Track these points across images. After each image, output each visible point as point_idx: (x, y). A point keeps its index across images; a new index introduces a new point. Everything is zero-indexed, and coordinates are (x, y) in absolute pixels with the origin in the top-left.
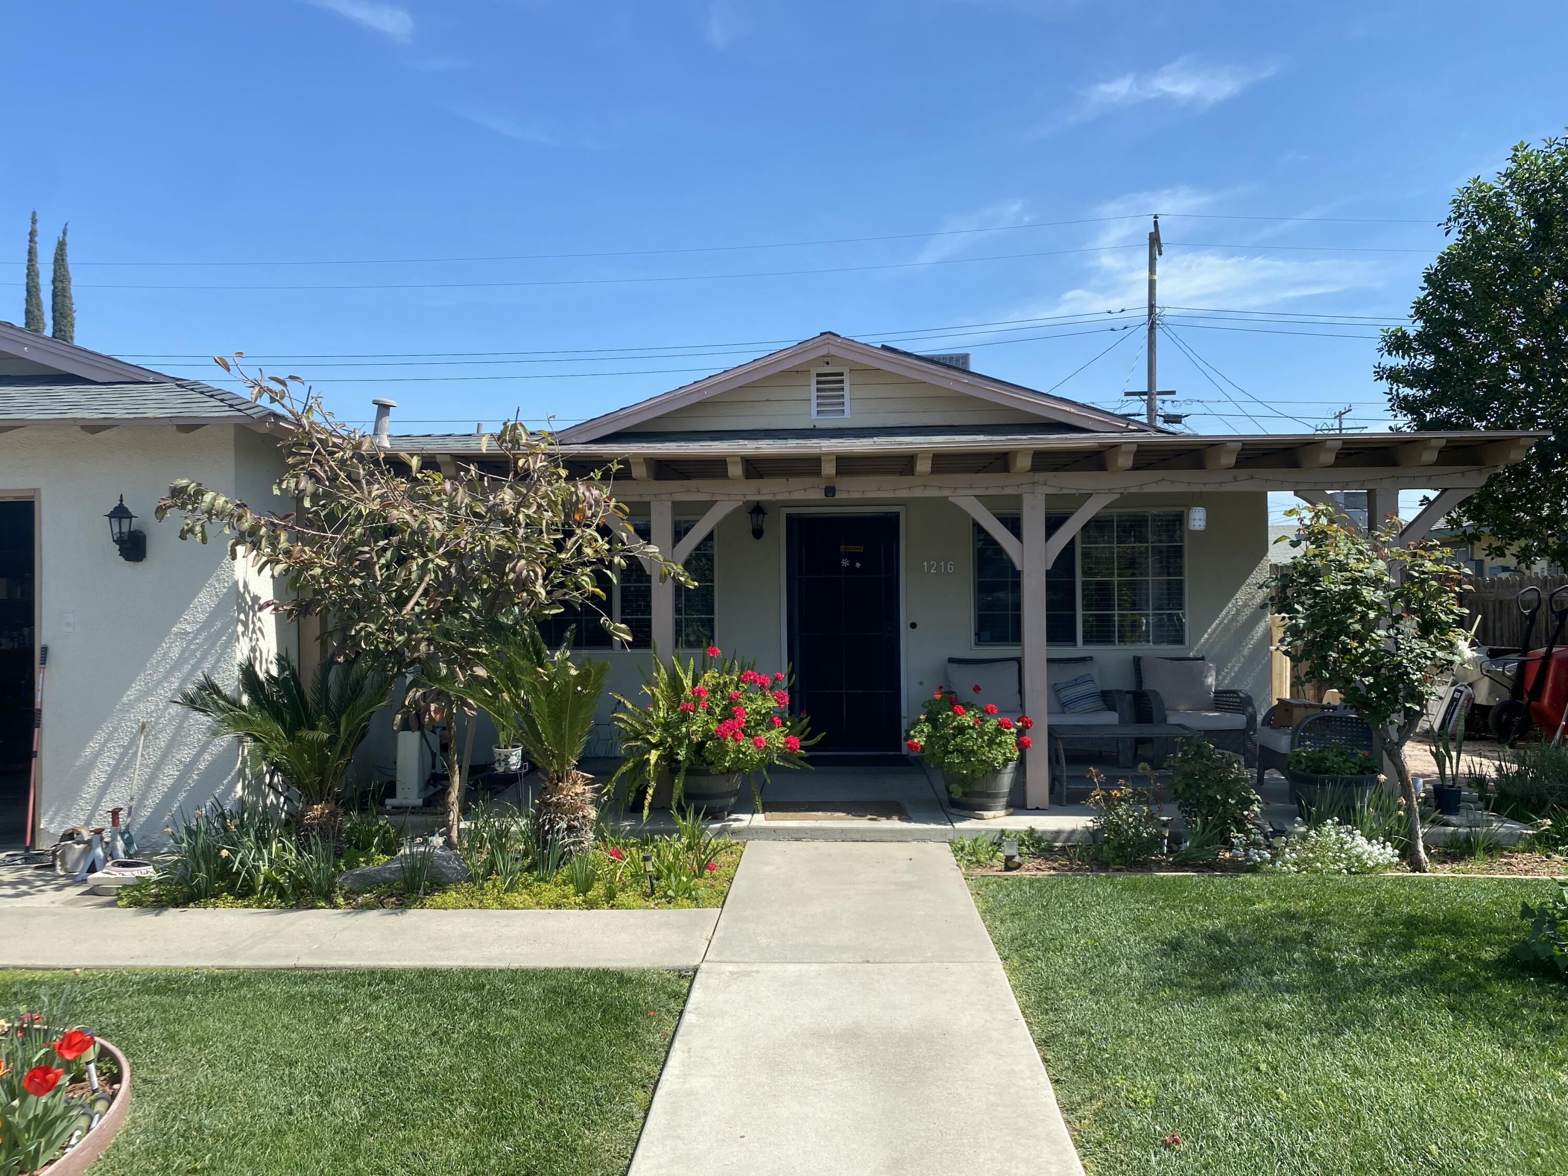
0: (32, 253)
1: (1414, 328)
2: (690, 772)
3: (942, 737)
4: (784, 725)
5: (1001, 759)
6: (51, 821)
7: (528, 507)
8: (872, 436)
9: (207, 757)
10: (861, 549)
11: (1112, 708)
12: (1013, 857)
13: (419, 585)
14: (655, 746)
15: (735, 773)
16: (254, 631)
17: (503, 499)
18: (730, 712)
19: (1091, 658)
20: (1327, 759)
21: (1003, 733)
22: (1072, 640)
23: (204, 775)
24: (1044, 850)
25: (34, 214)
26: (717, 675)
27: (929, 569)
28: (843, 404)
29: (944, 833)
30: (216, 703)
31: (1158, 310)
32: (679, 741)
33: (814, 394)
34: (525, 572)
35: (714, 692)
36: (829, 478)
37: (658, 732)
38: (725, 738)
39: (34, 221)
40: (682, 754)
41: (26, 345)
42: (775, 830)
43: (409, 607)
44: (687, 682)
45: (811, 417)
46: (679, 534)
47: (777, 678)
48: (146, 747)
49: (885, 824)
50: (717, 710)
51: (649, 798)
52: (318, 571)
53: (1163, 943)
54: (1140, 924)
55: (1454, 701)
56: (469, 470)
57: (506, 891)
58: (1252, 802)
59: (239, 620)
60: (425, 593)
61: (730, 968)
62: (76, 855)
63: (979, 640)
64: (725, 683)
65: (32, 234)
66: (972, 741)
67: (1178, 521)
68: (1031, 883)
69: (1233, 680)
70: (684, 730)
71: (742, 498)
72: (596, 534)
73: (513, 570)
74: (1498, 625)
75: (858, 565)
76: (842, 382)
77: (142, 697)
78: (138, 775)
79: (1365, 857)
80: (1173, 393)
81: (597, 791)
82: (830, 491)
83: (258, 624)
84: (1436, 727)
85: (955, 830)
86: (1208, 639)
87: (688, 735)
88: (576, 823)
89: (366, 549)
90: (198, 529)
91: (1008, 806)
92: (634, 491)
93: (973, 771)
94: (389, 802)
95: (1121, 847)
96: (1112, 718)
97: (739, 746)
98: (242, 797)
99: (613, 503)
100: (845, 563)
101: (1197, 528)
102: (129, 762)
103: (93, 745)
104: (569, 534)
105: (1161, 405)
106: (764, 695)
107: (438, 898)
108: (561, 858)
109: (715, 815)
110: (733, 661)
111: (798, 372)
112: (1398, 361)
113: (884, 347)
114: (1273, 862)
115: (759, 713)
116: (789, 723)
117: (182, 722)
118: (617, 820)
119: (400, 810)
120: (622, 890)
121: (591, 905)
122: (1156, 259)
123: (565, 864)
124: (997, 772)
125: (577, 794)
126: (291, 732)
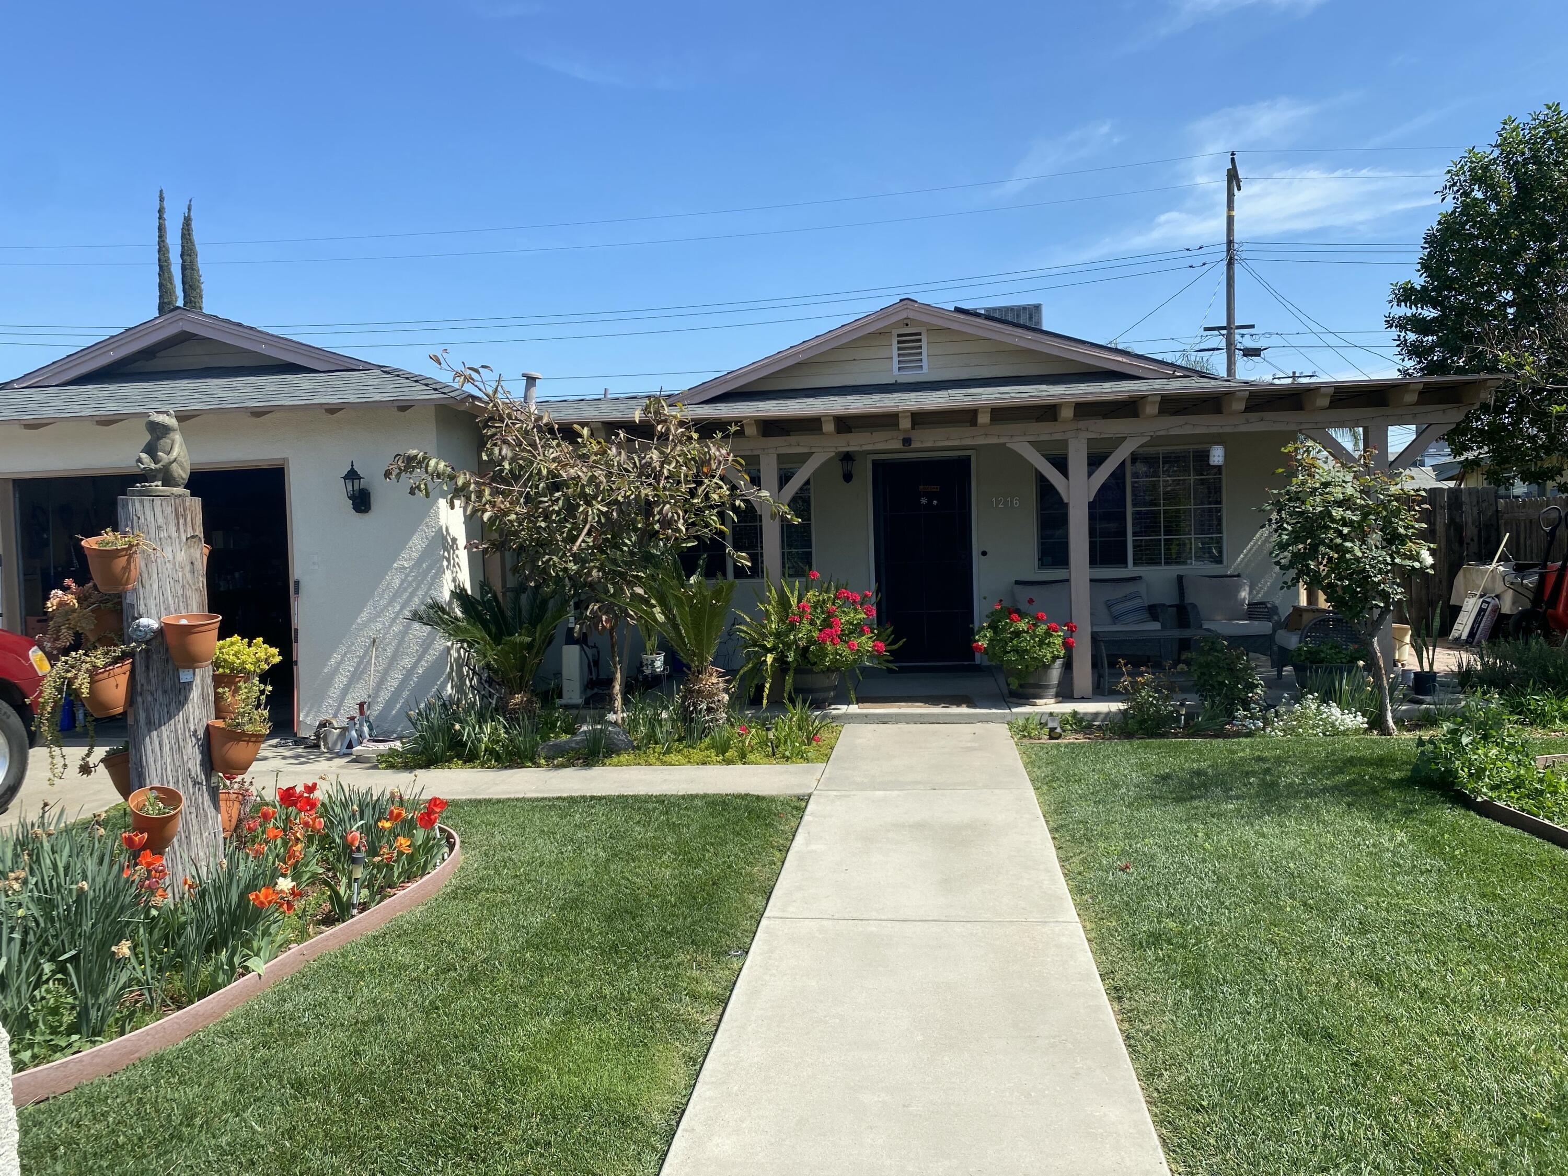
0: (161, 229)
1: (1419, 280)
2: (798, 671)
3: (1001, 640)
4: (872, 633)
5: (1049, 656)
6: (307, 716)
7: (669, 464)
8: (946, 388)
9: (424, 663)
10: (936, 489)
11: (1155, 618)
12: (1055, 728)
13: (584, 527)
14: (770, 651)
15: (833, 671)
16: (454, 566)
17: (651, 458)
18: (828, 623)
19: (1140, 577)
20: (1322, 651)
21: (1051, 636)
22: (1123, 562)
23: (422, 678)
24: (1085, 727)
25: (161, 191)
26: (817, 594)
27: (997, 505)
28: (921, 360)
29: (1004, 715)
30: (441, 618)
31: (1236, 246)
32: (788, 646)
33: (895, 352)
34: (670, 514)
35: (815, 607)
36: (906, 431)
37: (771, 639)
38: (825, 644)
39: (162, 199)
40: (791, 657)
41: (264, 343)
42: (866, 716)
43: (578, 543)
44: (794, 601)
45: (893, 372)
46: (784, 479)
47: (866, 596)
48: (377, 657)
49: (954, 710)
50: (818, 622)
51: (767, 691)
52: (513, 517)
53: (1156, 776)
54: (1142, 766)
55: (1481, 611)
56: (619, 434)
57: (664, 754)
58: (1257, 686)
59: (444, 557)
60: (589, 534)
61: (835, 793)
62: (335, 737)
63: (1042, 565)
64: (824, 600)
65: (161, 211)
66: (1026, 642)
67: (1204, 456)
68: (1066, 746)
69: (1265, 595)
70: (792, 637)
71: (834, 449)
72: (721, 483)
73: (660, 512)
74: (1528, 542)
75: (935, 502)
76: (920, 341)
77: (371, 620)
78: (372, 677)
79: (1337, 723)
80: (1252, 326)
81: (727, 681)
82: (907, 441)
83: (457, 560)
84: (1464, 637)
85: (1012, 713)
86: (1243, 559)
87: (795, 642)
88: (713, 705)
89: (546, 499)
90: (423, 486)
91: (1057, 695)
92: (748, 447)
93: (1027, 666)
94: (558, 702)
95: (1144, 721)
96: (1156, 626)
97: (837, 649)
98: (451, 695)
99: (731, 458)
100: (924, 501)
101: (1216, 463)
102: (365, 668)
103: (336, 657)
104: (700, 483)
105: (1240, 339)
106: (855, 609)
107: (615, 759)
108: (703, 732)
109: (818, 704)
110: (830, 583)
111: (880, 333)
112: (1405, 311)
113: (958, 310)
114: (1264, 729)
115: (851, 624)
116: (876, 631)
117: (403, 637)
118: (742, 710)
119: (566, 707)
120: (751, 752)
121: (729, 762)
122: (1234, 195)
123: (706, 736)
124: (1047, 667)
125: (713, 684)
126: (497, 639)
